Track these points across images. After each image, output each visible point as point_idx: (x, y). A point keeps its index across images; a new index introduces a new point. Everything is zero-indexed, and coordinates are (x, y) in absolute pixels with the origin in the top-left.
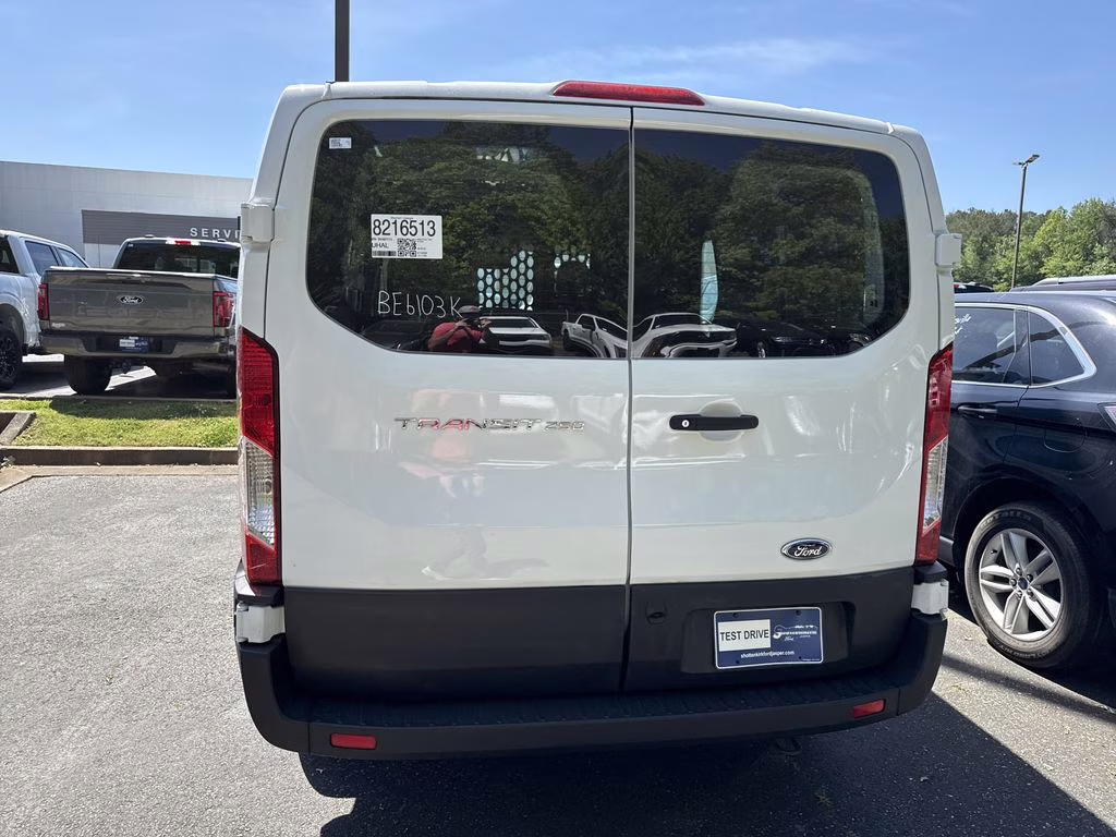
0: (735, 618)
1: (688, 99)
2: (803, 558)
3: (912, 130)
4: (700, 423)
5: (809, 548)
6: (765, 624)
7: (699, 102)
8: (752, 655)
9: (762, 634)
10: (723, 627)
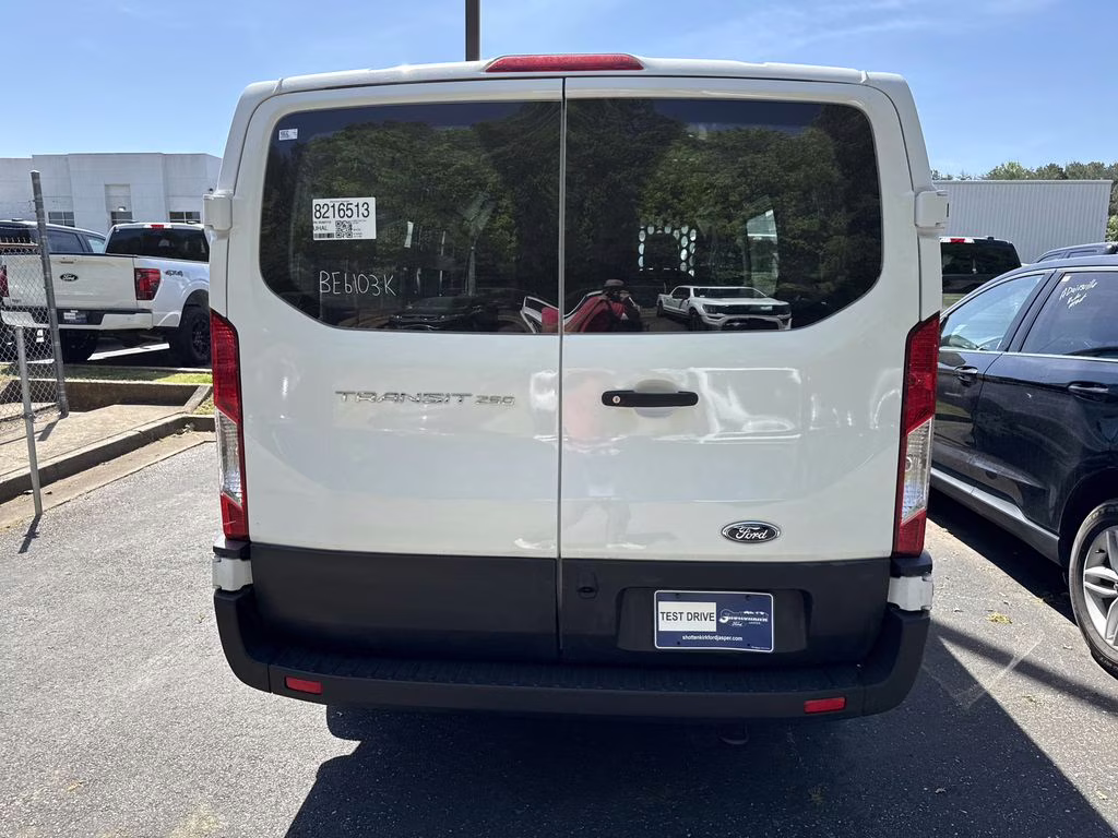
0: (678, 598)
1: (629, 65)
2: (744, 540)
3: (897, 76)
4: (630, 399)
5: (753, 531)
6: (711, 607)
7: (638, 66)
8: (695, 638)
9: (708, 617)
10: (664, 606)
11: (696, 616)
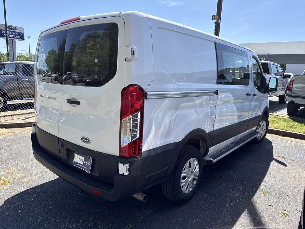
0: (78, 154)
2: (84, 142)
7: (80, 19)
8: (79, 165)
9: (82, 160)
11: (80, 160)
